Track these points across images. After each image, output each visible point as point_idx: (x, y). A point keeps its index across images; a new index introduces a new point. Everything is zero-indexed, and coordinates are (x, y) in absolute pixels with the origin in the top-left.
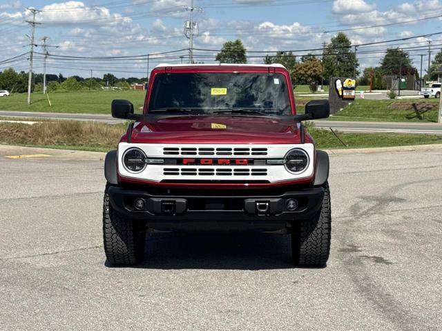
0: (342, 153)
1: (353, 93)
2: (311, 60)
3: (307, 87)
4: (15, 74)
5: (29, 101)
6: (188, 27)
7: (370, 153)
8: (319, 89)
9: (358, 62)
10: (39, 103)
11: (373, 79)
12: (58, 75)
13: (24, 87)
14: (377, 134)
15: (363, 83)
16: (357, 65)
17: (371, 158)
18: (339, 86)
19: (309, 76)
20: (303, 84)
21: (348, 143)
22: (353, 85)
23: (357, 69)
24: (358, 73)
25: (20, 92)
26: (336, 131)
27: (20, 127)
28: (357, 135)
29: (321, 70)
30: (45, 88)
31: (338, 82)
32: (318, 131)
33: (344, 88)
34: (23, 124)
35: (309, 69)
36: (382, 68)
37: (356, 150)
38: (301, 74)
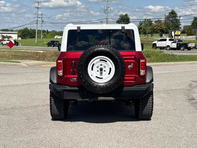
0: (179, 64)
1: (179, 37)
2: (159, 23)
3: (158, 35)
4: (28, 30)
5: (36, 42)
6: (106, 9)
7: (191, 64)
8: (163, 36)
9: (180, 23)
10: (40, 43)
11: (188, 31)
12: (46, 30)
13: (32, 36)
14: (192, 55)
15: (183, 32)
16: (180, 24)
17: (192, 66)
18: (173, 34)
19: (159, 30)
20: (156, 33)
21: (179, 59)
22: (180, 34)
23: (180, 26)
24: (180, 28)
25: (31, 38)
26: (174, 54)
27: (37, 54)
28: (183, 56)
29: (164, 27)
30: (42, 36)
31: (173, 33)
32: (165, 54)
33: (175, 35)
34: (38, 52)
35: (159, 26)
36: (192, 25)
37: (185, 62)
38: (155, 29)
